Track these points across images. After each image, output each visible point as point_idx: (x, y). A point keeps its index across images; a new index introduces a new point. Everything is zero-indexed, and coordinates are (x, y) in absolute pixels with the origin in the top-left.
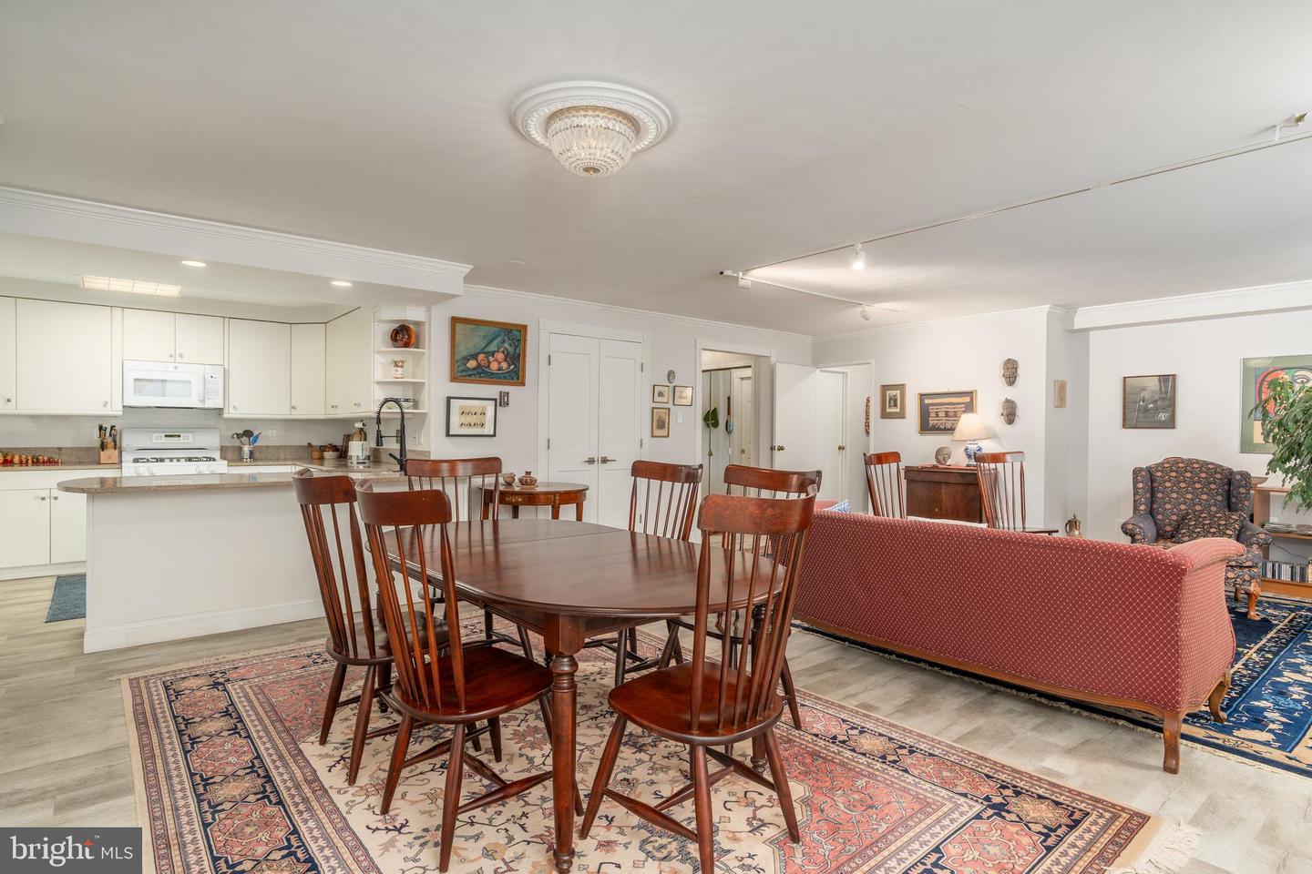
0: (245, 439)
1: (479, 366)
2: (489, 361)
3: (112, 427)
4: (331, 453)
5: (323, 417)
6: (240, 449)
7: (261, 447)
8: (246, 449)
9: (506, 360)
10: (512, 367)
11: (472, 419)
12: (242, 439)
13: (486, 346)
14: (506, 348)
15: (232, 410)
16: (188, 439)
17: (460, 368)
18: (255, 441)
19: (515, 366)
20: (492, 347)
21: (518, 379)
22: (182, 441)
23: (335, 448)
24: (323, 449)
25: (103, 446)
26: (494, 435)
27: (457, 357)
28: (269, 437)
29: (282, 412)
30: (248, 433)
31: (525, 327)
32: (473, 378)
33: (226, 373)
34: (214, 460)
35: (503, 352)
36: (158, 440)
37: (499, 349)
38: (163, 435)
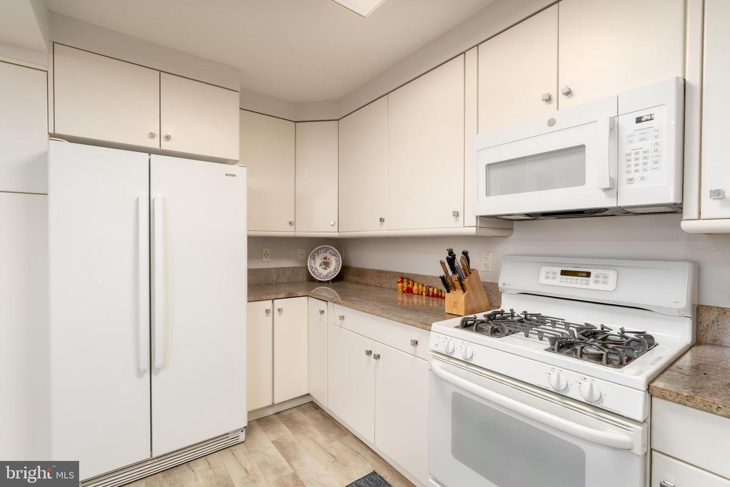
16: (606, 284)
22: (593, 285)
36: (550, 279)
38: (559, 270)
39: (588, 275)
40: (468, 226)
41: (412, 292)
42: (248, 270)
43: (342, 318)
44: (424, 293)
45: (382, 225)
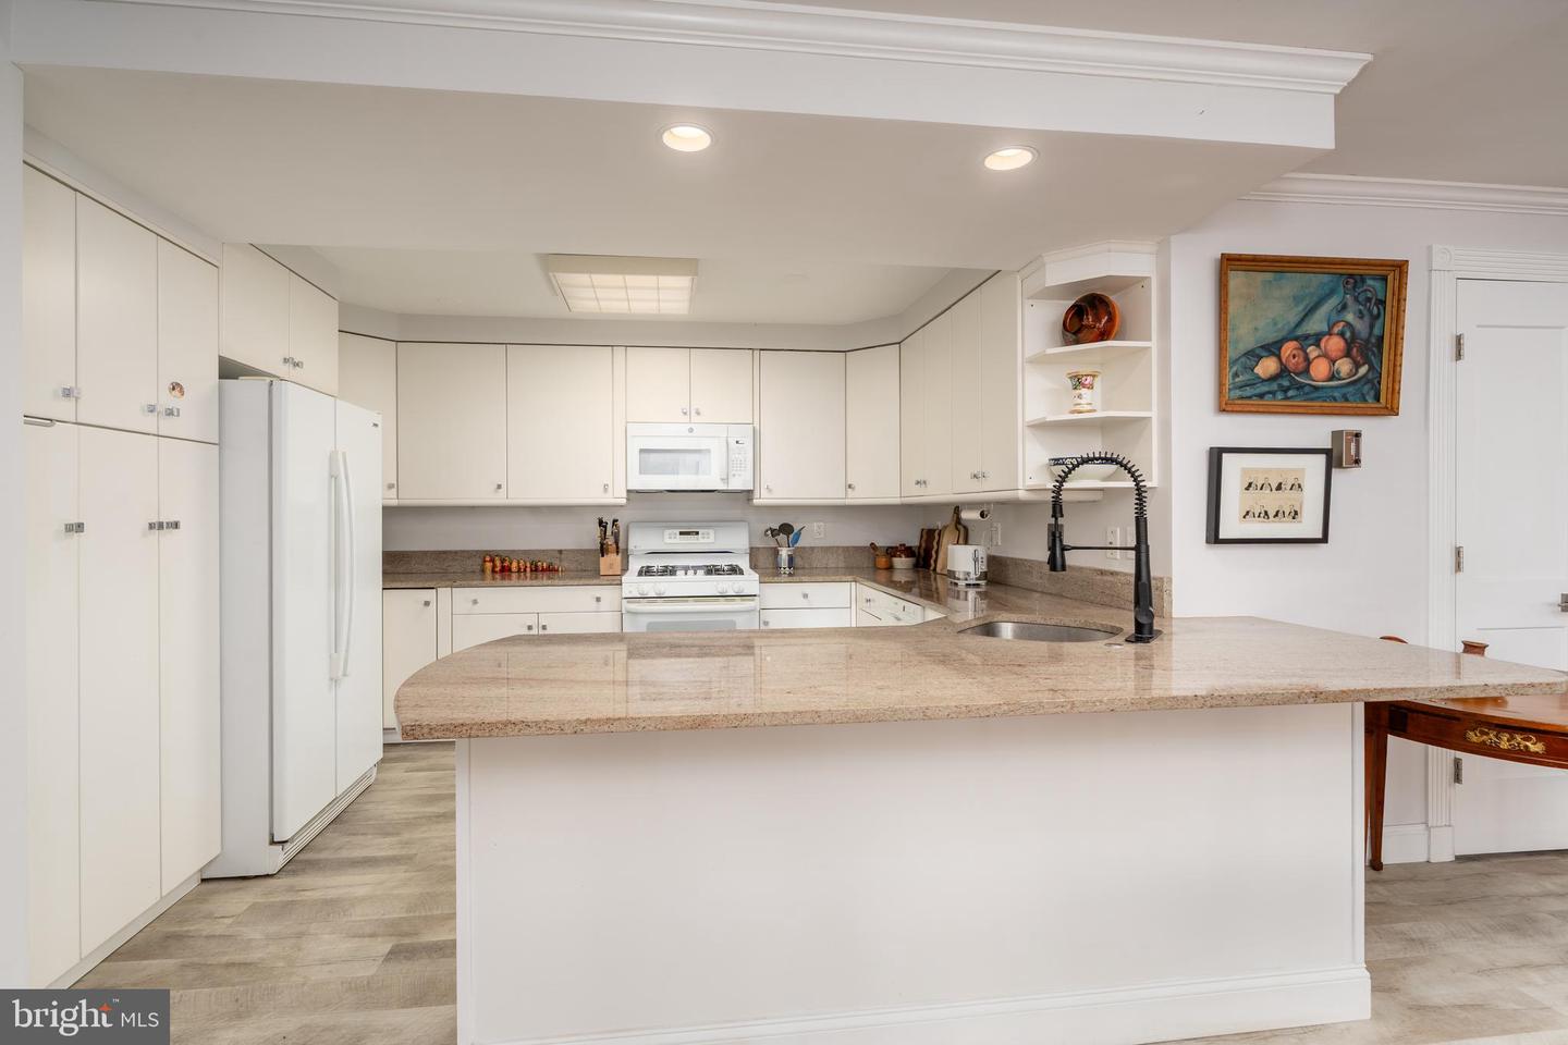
0: (782, 537)
1: (1284, 371)
2: (1306, 355)
3: (615, 521)
4: (904, 559)
5: (897, 501)
6: (776, 552)
7: (804, 548)
8: (784, 553)
9: (1348, 354)
10: (1363, 370)
11: (1271, 501)
12: (778, 538)
13: (1299, 324)
14: (1348, 324)
15: (764, 493)
16: (708, 539)
17: (1241, 378)
18: (796, 541)
19: (1372, 368)
20: (1316, 324)
21: (1378, 400)
22: (702, 541)
23: (908, 551)
24: (892, 552)
25: (603, 550)
26: (1324, 539)
27: (1231, 353)
28: (814, 534)
29: (834, 494)
30: (786, 529)
31: (1400, 267)
32: (1268, 400)
33: (756, 436)
34: (742, 573)
35: (1342, 334)
36: (672, 540)
37: (1331, 328)
38: (677, 531)
39: (697, 533)
40: (618, 496)
41: (510, 570)
42: (383, 552)
43: (475, 602)
44: (528, 569)
45: (496, 491)
